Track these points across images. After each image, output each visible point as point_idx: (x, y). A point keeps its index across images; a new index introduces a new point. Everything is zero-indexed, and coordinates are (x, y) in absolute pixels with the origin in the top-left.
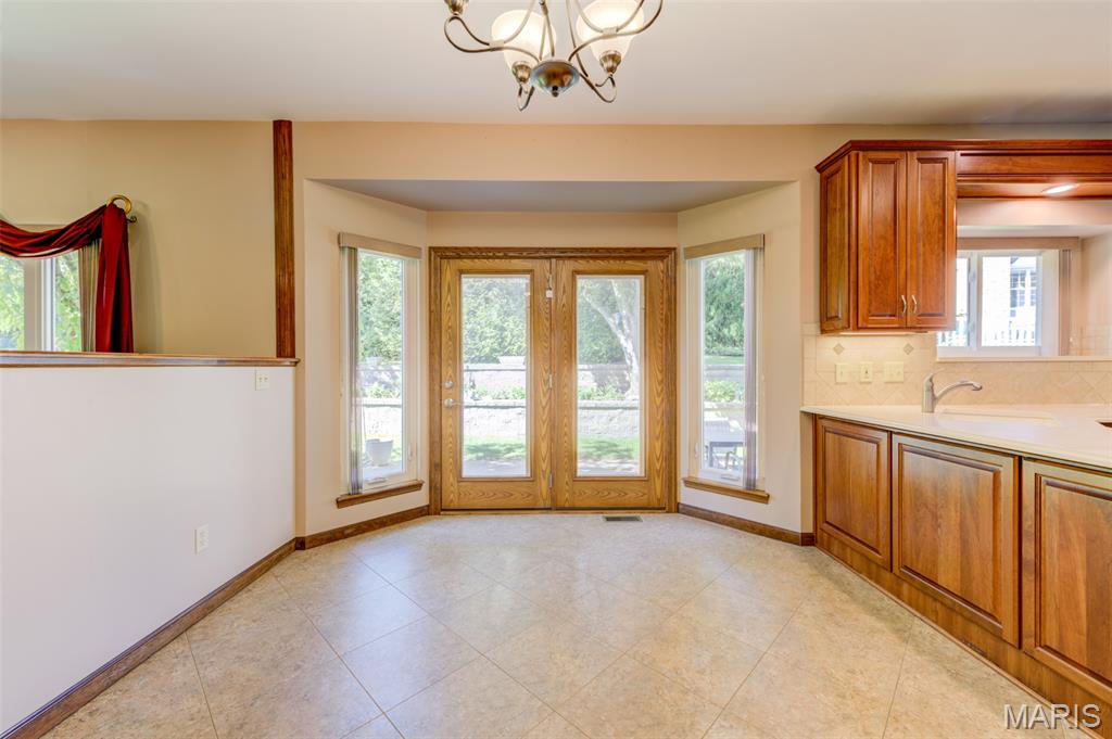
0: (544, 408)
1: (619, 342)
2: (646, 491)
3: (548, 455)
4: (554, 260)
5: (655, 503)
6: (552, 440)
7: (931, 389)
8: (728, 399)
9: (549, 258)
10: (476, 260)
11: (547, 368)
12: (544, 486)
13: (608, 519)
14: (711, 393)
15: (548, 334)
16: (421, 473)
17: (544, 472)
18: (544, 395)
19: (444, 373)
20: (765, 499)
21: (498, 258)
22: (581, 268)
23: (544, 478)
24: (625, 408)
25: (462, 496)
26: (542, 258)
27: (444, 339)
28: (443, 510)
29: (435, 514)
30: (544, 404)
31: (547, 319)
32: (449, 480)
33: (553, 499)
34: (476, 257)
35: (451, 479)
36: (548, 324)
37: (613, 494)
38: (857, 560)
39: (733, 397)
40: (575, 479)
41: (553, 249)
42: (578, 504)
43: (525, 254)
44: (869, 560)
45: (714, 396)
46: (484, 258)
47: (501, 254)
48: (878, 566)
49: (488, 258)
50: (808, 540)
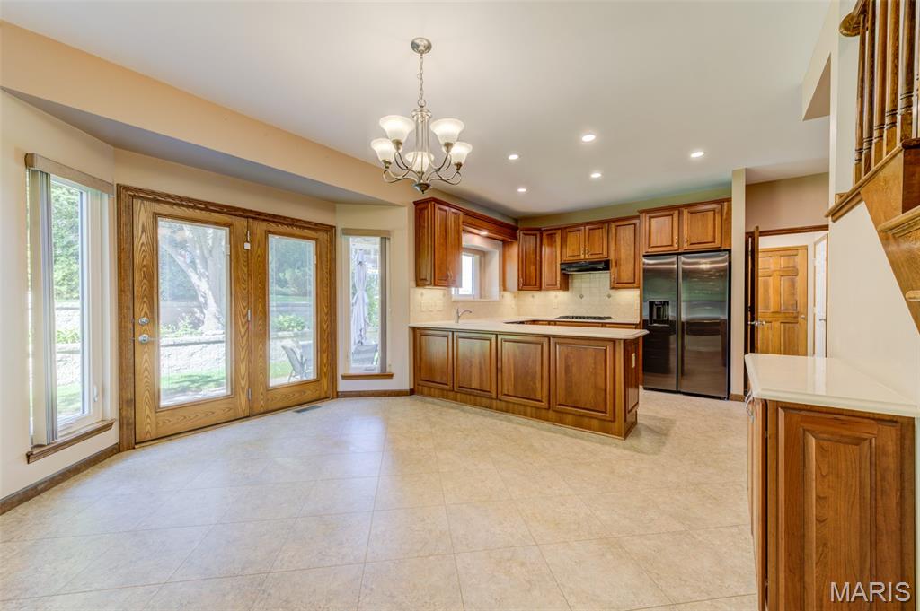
0: (242, 337)
1: (190, 281)
2: (318, 388)
3: (247, 374)
4: (251, 220)
5: (323, 395)
6: (250, 361)
7: (458, 313)
8: (300, 328)
9: (247, 217)
10: (175, 207)
11: (245, 305)
12: (243, 399)
13: (299, 412)
14: (286, 325)
15: (246, 278)
16: (111, 412)
17: (243, 389)
18: (243, 326)
19: (137, 310)
20: (390, 376)
21: (198, 208)
22: (271, 229)
23: (243, 392)
24: (209, 343)
25: (161, 424)
26: (241, 216)
27: (137, 277)
28: (136, 444)
29: (128, 449)
30: (243, 333)
31: (245, 266)
32: (144, 412)
33: (251, 408)
34: (175, 204)
35: (148, 412)
36: (246, 270)
37: (297, 395)
38: (437, 392)
39: (303, 327)
40: (268, 390)
41: (251, 211)
42: (270, 408)
43: (225, 210)
44: (442, 390)
45: (289, 327)
46: (184, 206)
47: (203, 206)
48: (447, 391)
49: (188, 207)
50: (412, 392)
